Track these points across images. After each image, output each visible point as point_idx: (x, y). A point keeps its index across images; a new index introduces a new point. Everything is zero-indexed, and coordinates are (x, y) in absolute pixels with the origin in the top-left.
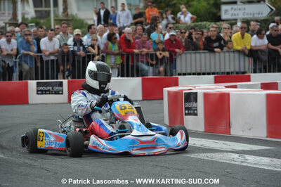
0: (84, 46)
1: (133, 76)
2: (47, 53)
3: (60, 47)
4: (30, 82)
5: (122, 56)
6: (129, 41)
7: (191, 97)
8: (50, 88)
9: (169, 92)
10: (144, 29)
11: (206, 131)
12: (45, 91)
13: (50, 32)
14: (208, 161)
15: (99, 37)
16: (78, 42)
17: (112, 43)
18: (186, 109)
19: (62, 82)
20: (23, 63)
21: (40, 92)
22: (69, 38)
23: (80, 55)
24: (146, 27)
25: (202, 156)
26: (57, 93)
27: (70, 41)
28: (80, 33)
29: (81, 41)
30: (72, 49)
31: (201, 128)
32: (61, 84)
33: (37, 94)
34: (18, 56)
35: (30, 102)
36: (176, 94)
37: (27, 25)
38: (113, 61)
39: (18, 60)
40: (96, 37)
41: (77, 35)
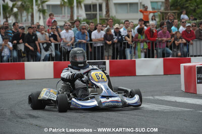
0: (122, 36)
5: (149, 43)
9: (184, 67)
17: (141, 34)
38: (142, 47)
41: (117, 28)
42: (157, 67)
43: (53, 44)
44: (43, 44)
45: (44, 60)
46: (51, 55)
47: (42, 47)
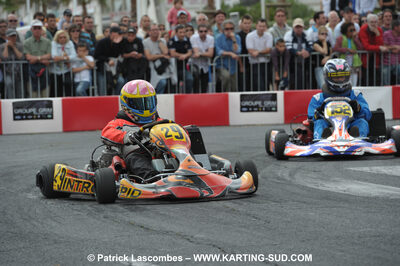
0: (307, 43)
1: (379, 84)
2: (255, 53)
3: (274, 45)
4: (231, 94)
5: (363, 56)
6: (374, 34)
8: (259, 103)
12: (253, 107)
13: (260, 23)
15: (330, 29)
16: (299, 37)
17: (348, 37)
19: (275, 95)
20: (222, 68)
21: (245, 109)
22: (285, 31)
23: (301, 56)
26: (268, 110)
27: (288, 36)
28: (302, 25)
29: (304, 35)
30: (290, 47)
32: (274, 97)
33: (242, 111)
34: (215, 59)
35: (232, 122)
38: (350, 63)
39: (214, 64)
40: (326, 30)
41: (298, 27)
42: (380, 103)
43: (173, 61)
44: (154, 61)
46: (169, 80)
47: (152, 66)
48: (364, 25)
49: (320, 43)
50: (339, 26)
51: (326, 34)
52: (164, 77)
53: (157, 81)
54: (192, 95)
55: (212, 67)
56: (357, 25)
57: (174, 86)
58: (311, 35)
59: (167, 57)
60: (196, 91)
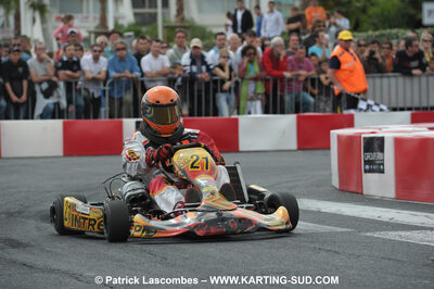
0: (208, 67)
1: (282, 112)
4: (125, 121)
5: (266, 81)
7: (374, 144)
9: (339, 137)
10: (300, 40)
11: (398, 197)
13: (154, 43)
14: (401, 243)
15: (231, 53)
18: (366, 162)
22: (184, 52)
23: (202, 79)
24: (303, 38)
25: (392, 235)
28: (200, 46)
29: (203, 57)
30: (189, 71)
31: (391, 193)
34: (108, 82)
36: (351, 140)
37: (121, 35)
38: (253, 89)
39: (107, 88)
41: (195, 47)
42: (284, 133)
44: (40, 83)
45: (42, 117)
46: (57, 104)
47: (37, 88)
48: (267, 49)
49: (221, 67)
50: (240, 49)
51: (228, 57)
52: (51, 101)
53: (44, 105)
54: (83, 121)
55: (104, 91)
56: (259, 49)
57: (63, 111)
58: (212, 58)
59: (55, 79)
60: (87, 117)
